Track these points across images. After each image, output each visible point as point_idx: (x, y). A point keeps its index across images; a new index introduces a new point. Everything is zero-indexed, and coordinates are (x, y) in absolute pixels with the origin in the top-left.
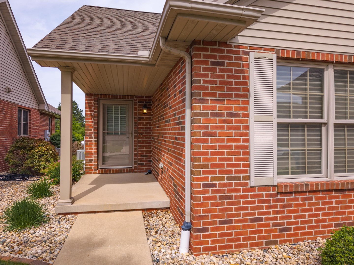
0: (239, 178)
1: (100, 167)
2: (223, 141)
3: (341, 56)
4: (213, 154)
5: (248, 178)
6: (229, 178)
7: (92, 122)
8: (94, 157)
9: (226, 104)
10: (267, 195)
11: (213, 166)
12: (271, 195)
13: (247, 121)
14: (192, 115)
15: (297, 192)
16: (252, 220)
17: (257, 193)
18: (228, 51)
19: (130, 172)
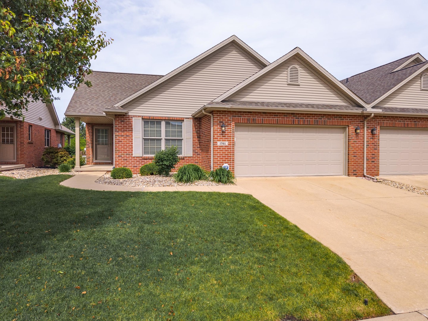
0: (129, 154)
1: (94, 162)
2: (124, 143)
3: (166, 118)
4: (121, 147)
5: (132, 154)
6: (126, 154)
7: (90, 138)
8: (91, 156)
9: (125, 133)
10: (139, 160)
11: (121, 151)
12: (140, 160)
13: (132, 138)
14: (115, 136)
15: (149, 159)
16: (134, 167)
17: (135, 159)
18: (126, 117)
19: (110, 164)
